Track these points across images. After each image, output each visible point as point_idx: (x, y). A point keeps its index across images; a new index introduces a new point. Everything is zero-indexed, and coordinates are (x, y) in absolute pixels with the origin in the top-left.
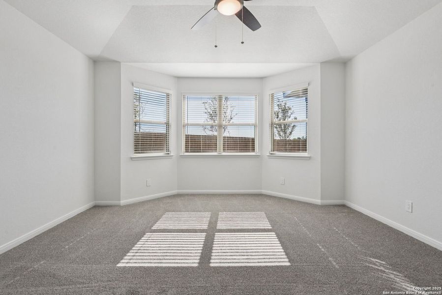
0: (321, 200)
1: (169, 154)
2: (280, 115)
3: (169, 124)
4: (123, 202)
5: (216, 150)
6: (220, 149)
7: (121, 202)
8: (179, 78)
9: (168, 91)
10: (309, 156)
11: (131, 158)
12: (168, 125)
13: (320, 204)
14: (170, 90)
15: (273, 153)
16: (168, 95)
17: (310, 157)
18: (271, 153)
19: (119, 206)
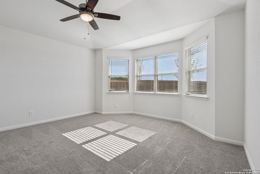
0: (215, 136)
1: (128, 91)
4: (103, 113)
5: (153, 90)
6: (155, 90)
9: (128, 59)
10: (208, 97)
11: (107, 93)
13: (214, 139)
15: (188, 93)
18: (187, 93)
19: (101, 114)
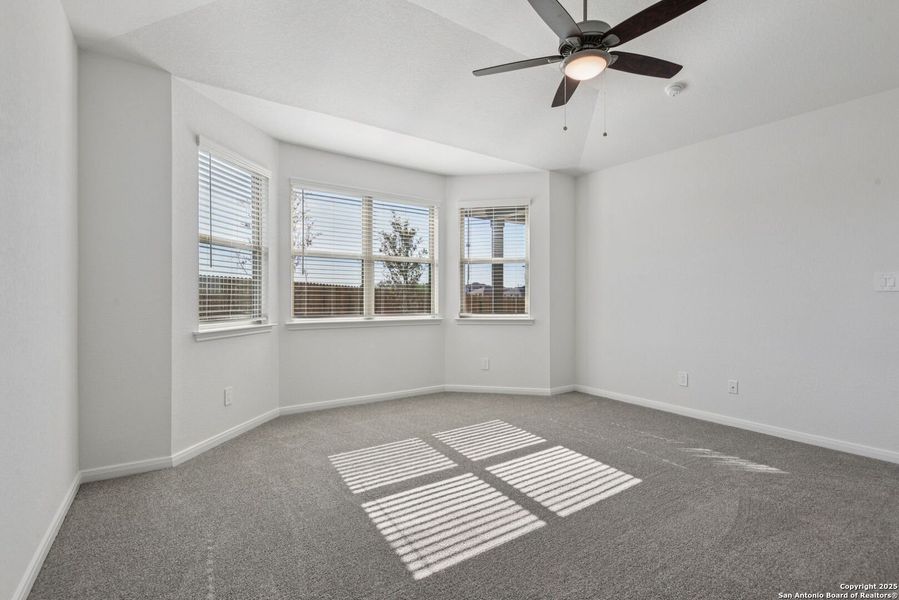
0: (551, 388)
1: (260, 322)
2: (399, 244)
3: (260, 249)
5: (361, 311)
7: (172, 456)
8: (281, 142)
9: (257, 169)
11: (195, 336)
12: (257, 253)
13: (550, 394)
14: (266, 167)
15: (465, 314)
16: (257, 179)
17: (533, 321)
18: (463, 314)
